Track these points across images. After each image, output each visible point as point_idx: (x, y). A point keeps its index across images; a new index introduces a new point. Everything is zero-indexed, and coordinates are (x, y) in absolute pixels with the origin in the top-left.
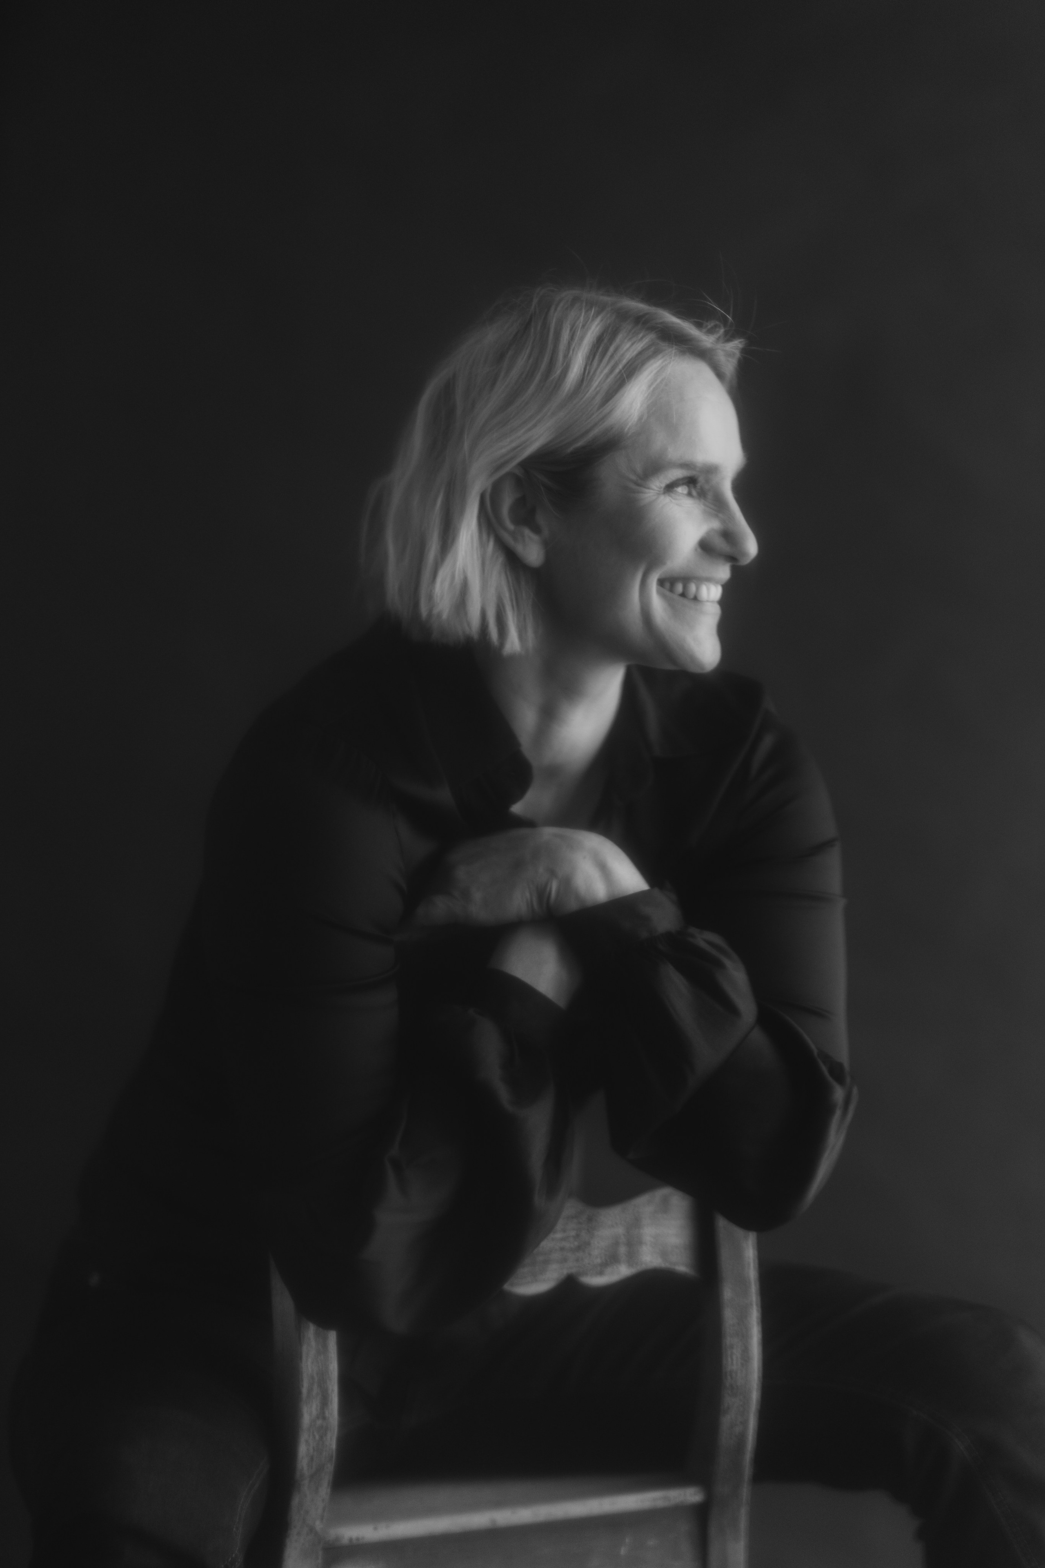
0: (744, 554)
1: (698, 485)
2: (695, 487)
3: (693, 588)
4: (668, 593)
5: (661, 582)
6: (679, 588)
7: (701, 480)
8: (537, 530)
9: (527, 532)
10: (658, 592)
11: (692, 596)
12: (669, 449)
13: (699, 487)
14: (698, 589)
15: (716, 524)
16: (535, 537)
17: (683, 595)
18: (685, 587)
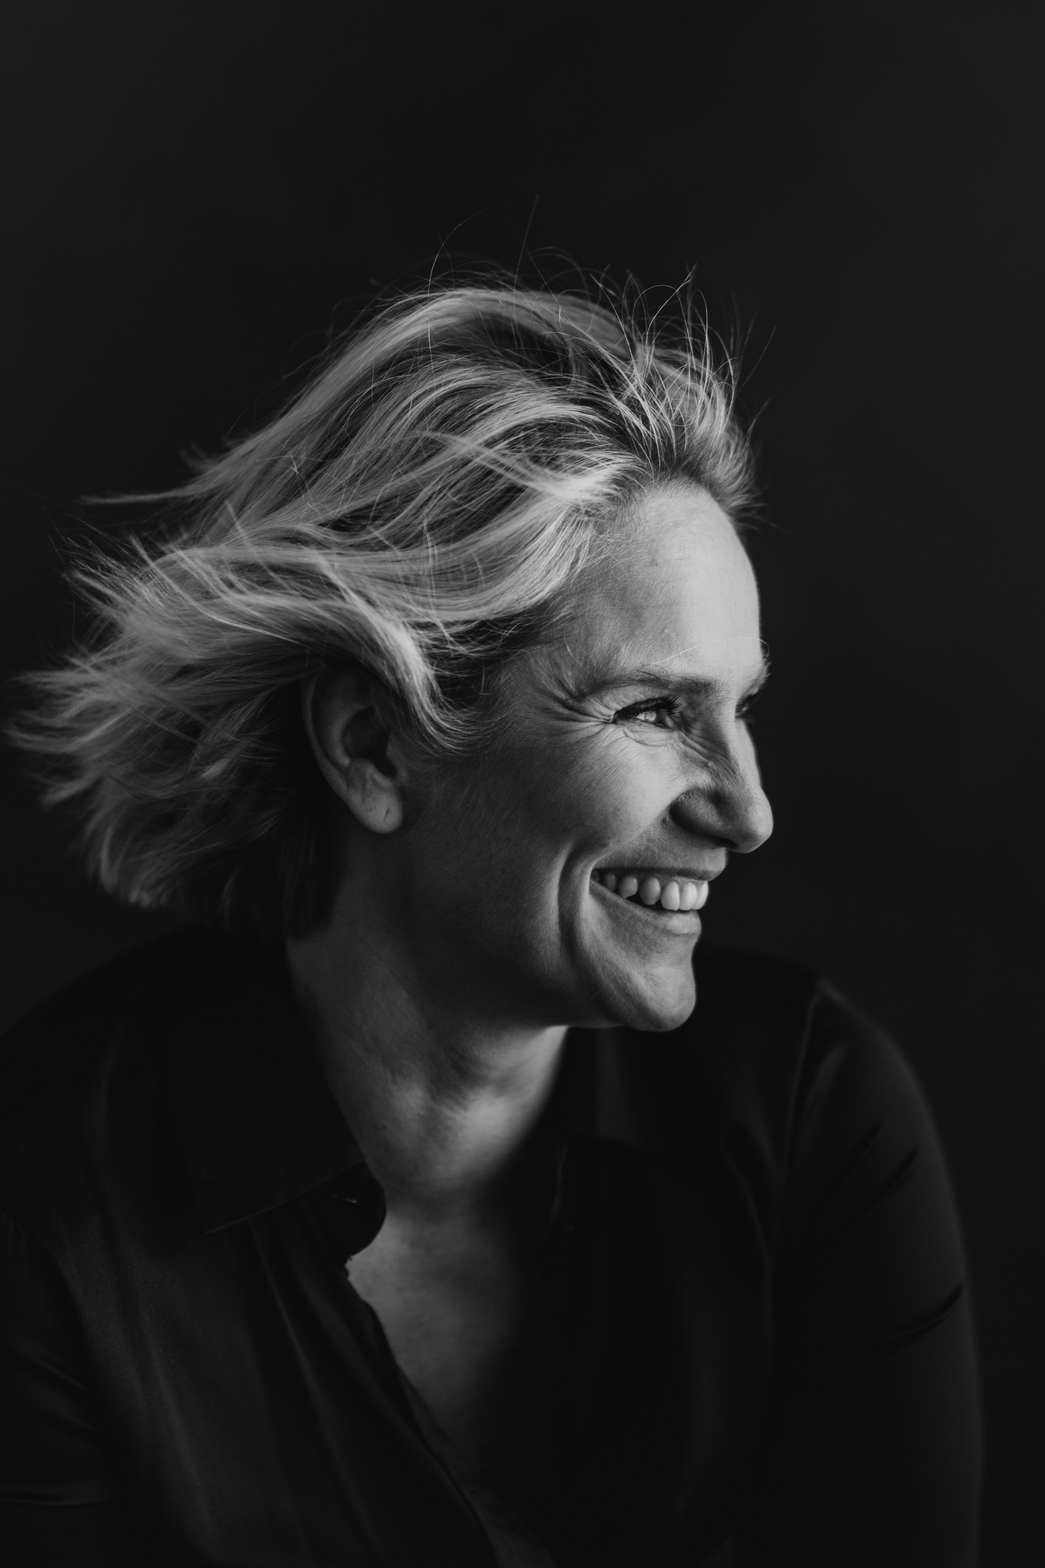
0: (748, 836)
1: (677, 712)
2: (670, 714)
3: (655, 886)
4: (609, 894)
5: (600, 875)
6: (632, 885)
7: (681, 702)
8: (388, 770)
9: (370, 771)
10: (592, 891)
11: (652, 901)
12: (623, 650)
13: (677, 714)
14: (663, 889)
15: (703, 779)
16: (385, 782)
17: (638, 899)
18: (641, 884)
